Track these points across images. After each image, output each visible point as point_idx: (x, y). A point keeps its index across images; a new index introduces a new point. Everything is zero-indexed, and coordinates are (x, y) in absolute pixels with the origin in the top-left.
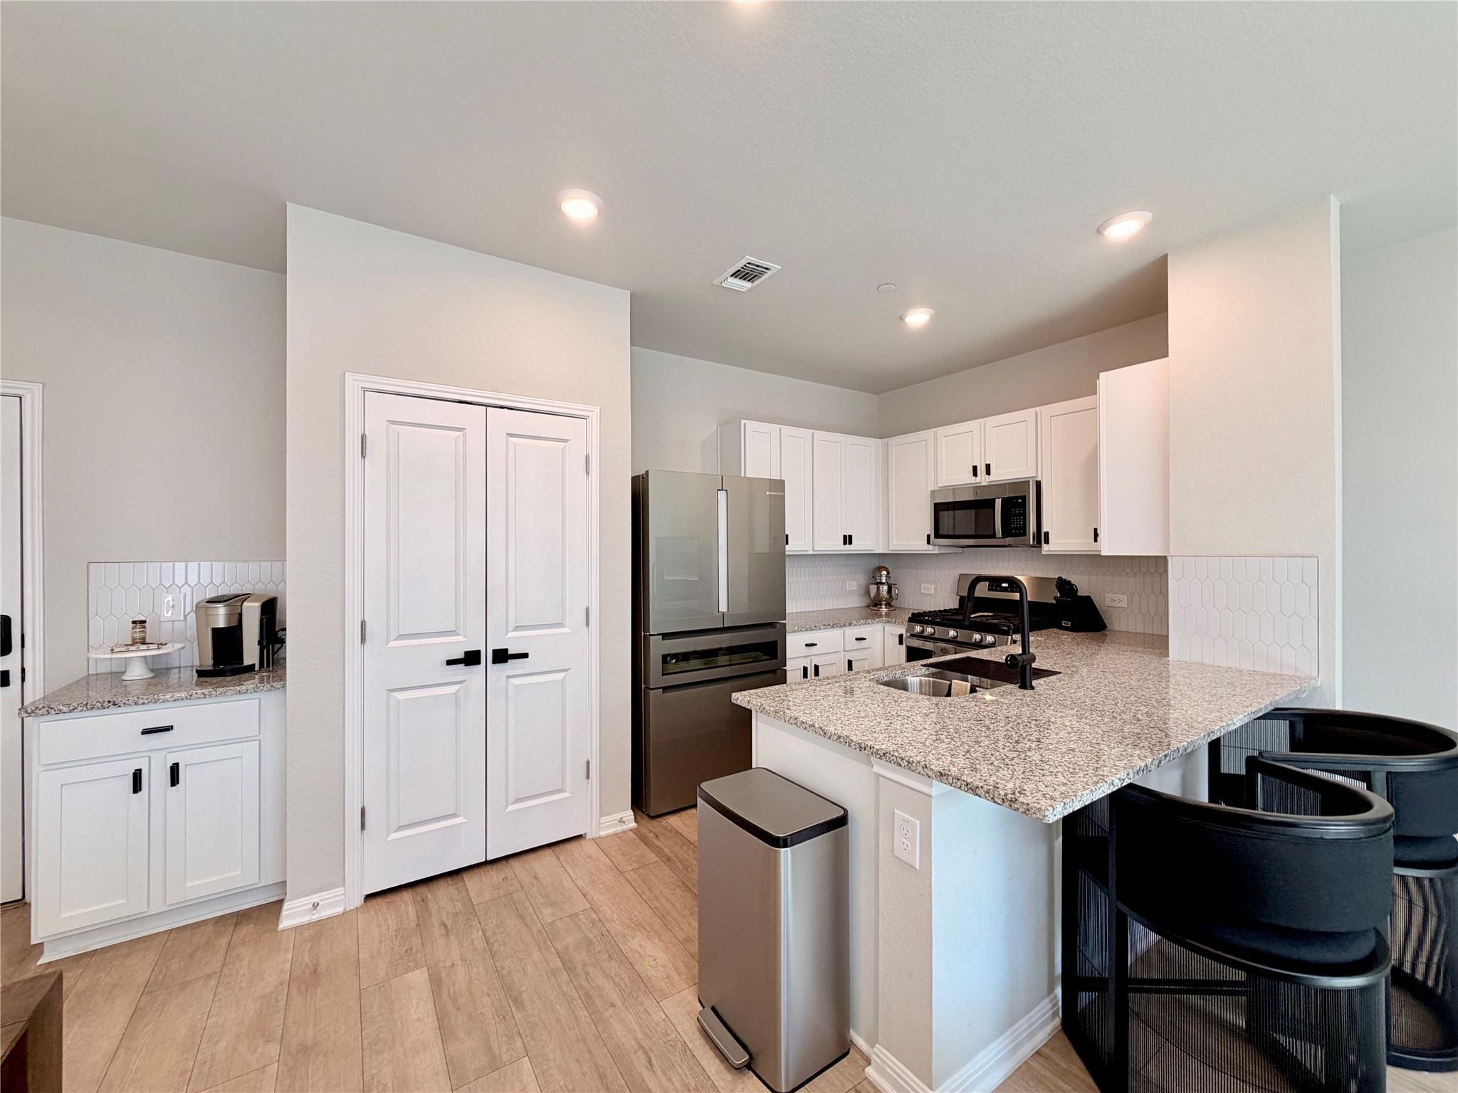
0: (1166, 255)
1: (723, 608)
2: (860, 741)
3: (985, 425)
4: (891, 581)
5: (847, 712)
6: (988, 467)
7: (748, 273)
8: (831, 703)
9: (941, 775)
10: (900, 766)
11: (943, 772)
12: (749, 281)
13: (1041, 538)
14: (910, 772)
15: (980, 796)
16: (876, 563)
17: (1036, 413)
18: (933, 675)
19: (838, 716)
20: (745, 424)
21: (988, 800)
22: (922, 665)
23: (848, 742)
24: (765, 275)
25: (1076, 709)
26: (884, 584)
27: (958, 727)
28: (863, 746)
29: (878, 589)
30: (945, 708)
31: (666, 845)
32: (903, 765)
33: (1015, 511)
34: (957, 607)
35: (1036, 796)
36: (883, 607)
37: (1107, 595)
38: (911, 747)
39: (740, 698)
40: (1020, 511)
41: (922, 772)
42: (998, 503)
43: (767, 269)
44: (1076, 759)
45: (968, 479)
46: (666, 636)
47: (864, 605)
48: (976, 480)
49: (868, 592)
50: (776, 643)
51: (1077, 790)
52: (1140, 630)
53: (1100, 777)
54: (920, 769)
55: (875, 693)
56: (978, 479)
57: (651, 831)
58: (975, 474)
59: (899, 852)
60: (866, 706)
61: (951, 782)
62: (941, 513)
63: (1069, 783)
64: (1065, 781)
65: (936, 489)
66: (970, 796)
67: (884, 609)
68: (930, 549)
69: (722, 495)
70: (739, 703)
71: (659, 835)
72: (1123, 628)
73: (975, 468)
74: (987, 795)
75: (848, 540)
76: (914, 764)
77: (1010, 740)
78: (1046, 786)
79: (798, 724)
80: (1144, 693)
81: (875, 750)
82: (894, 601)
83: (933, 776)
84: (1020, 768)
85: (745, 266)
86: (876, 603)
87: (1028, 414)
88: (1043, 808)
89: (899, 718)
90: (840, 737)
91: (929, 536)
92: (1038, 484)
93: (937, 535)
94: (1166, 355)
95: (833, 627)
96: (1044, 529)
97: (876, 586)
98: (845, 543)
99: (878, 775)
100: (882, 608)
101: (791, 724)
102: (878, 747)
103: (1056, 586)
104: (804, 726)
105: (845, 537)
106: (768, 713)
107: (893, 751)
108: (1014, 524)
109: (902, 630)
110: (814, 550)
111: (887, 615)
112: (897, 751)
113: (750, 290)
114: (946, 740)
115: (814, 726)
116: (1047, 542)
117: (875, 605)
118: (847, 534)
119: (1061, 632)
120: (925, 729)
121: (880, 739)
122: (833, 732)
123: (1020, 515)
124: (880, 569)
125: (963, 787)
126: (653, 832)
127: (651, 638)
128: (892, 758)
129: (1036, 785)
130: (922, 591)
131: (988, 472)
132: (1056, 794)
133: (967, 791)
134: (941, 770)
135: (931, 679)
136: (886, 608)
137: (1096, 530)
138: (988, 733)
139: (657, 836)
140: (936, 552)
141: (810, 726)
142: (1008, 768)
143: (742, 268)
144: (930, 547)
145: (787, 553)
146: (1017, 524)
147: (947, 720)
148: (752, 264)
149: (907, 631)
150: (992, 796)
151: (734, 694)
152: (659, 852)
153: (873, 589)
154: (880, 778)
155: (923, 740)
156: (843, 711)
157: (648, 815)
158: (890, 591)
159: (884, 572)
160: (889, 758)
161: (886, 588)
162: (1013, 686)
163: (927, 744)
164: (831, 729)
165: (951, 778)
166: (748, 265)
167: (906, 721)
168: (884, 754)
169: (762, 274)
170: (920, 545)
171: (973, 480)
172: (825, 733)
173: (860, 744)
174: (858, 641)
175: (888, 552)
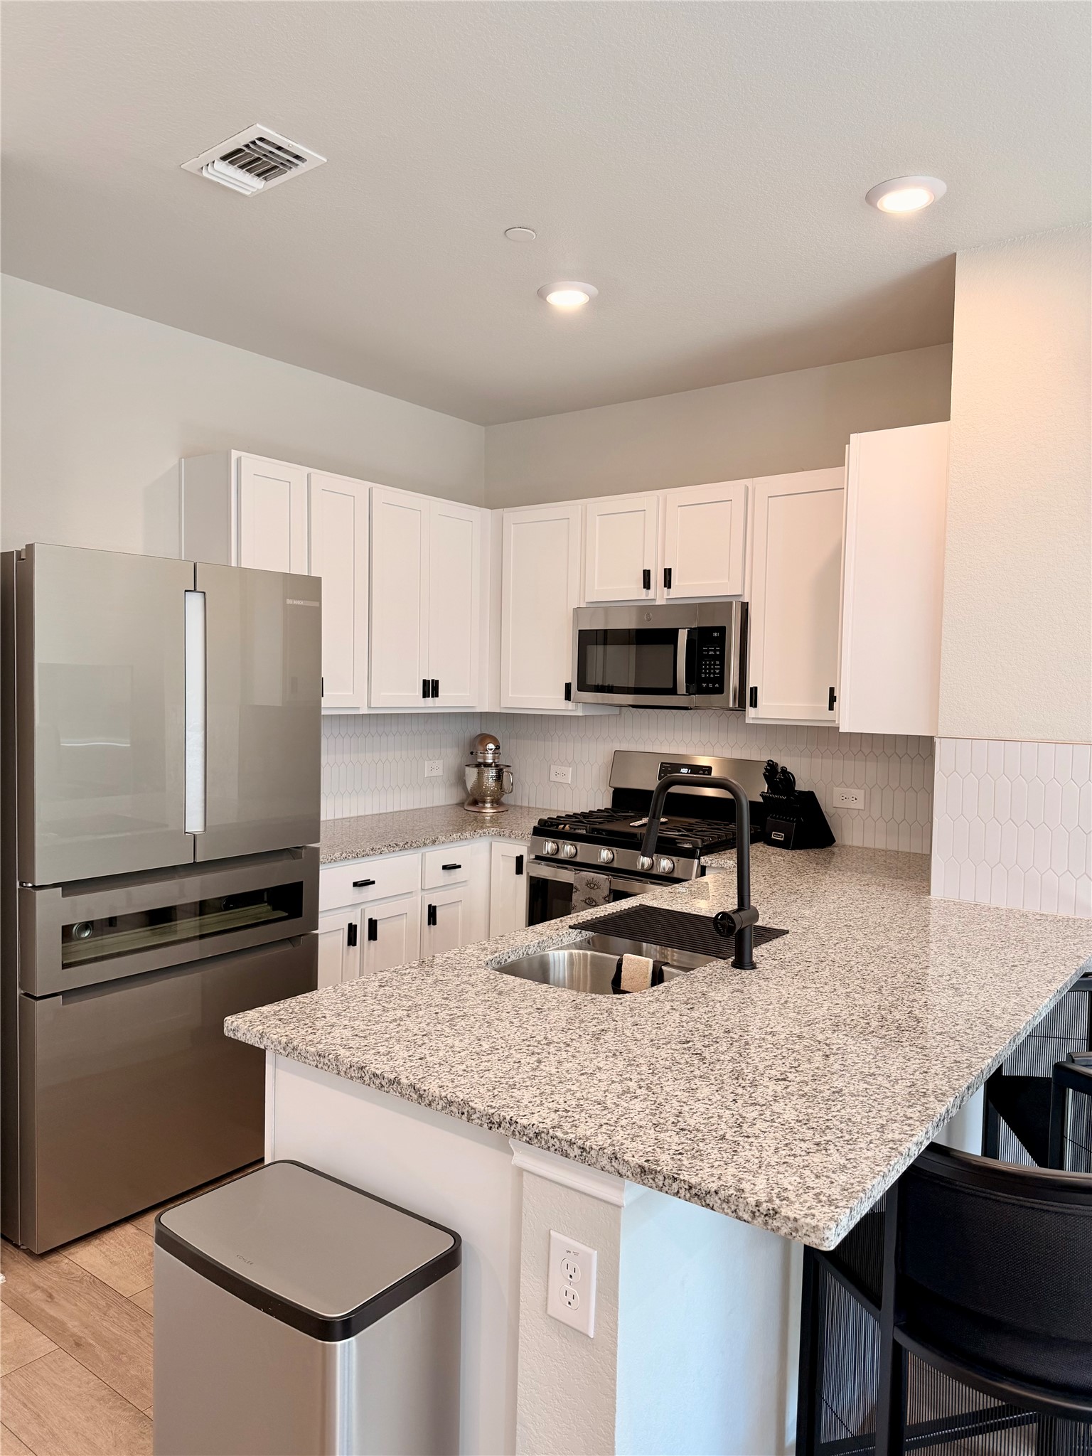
0: (953, 258)
1: (194, 824)
2: (492, 1111)
3: (665, 500)
4: (502, 762)
5: (457, 1043)
6: (668, 573)
7: (258, 159)
8: (423, 1025)
9: (644, 1173)
10: (567, 1156)
11: (646, 1165)
12: (259, 175)
13: (747, 697)
14: (585, 1166)
15: (712, 1209)
16: (475, 729)
17: (747, 488)
18: (589, 944)
19: (441, 1054)
20: (239, 460)
21: (727, 1214)
22: (571, 927)
23: (465, 1112)
24: (294, 169)
25: (826, 1006)
26: (489, 765)
27: (653, 1060)
28: (496, 1119)
29: (480, 775)
30: (624, 1020)
31: (70, 1314)
32: (572, 1155)
33: (708, 651)
34: (610, 806)
35: (805, 1201)
36: (488, 805)
37: (836, 789)
38: (583, 1114)
39: (244, 1028)
40: (715, 651)
41: (608, 1167)
42: (683, 637)
43: (297, 157)
44: (848, 1110)
45: (634, 591)
46: (70, 888)
47: (455, 802)
48: (647, 595)
49: (461, 780)
50: (299, 886)
51: (864, 1177)
52: (880, 845)
53: (891, 1145)
54: (605, 1161)
55: (500, 993)
56: (651, 593)
57: (37, 1287)
58: (647, 585)
59: (558, 1308)
60: (490, 1024)
61: (661, 1184)
62: (589, 647)
63: (849, 1166)
64: (843, 1161)
65: (583, 605)
66: (695, 1208)
67: (489, 810)
68: (569, 708)
69: (194, 602)
70: (240, 1036)
71: (54, 1294)
72: (857, 842)
73: (647, 574)
74: (725, 1206)
75: (431, 689)
76: (592, 1152)
77: (741, 1081)
78: (817, 1177)
79: (366, 1078)
80: (913, 966)
81: (519, 1128)
82: (505, 796)
83: (629, 1173)
84: (769, 1142)
85: (254, 143)
86: (475, 800)
87: (733, 489)
88: (821, 1225)
89: (552, 1050)
90: (450, 1103)
91: (568, 686)
92: (745, 608)
93: (583, 687)
94: (949, 419)
95: (404, 848)
96: (751, 683)
97: (475, 770)
98: (425, 695)
99: (521, 1171)
100: (484, 808)
101: (352, 1078)
102: (524, 1122)
103: (764, 775)
104: (377, 1082)
105: (425, 683)
106: (302, 1057)
107: (553, 1127)
108: (706, 673)
109: (522, 849)
110: (369, 707)
111: (495, 821)
112: (560, 1126)
113: (260, 195)
114: (639, 1092)
115: (399, 1083)
116: (754, 704)
117: (475, 803)
118: (430, 679)
119: (771, 849)
120: (600, 1069)
121: (525, 1102)
122: (437, 1094)
123: (715, 658)
124: (483, 738)
125: (682, 1192)
126: (43, 1290)
127: (38, 893)
128: (552, 1142)
129: (800, 1177)
130: (553, 778)
131: (668, 584)
132: (835, 1192)
133: (689, 1200)
134: (642, 1161)
135: (589, 953)
136: (492, 807)
137: (832, 690)
138: (704, 1068)
139: (51, 1296)
140: (580, 713)
141: (391, 1082)
142: (751, 1144)
143: (247, 146)
144: (570, 705)
145: (323, 712)
146: (710, 673)
147: (632, 1046)
148: (268, 143)
149: (530, 850)
150: (733, 1208)
151: (229, 1020)
152: (56, 1330)
153: (472, 774)
154: (525, 1173)
155: (600, 1096)
156: (450, 1041)
157: (30, 1253)
158: (499, 777)
159: (491, 746)
160: (546, 1142)
161: (492, 772)
162: (722, 963)
163: (609, 1104)
164: (432, 1087)
165: (661, 1178)
166: (258, 142)
167: (564, 1055)
168: (537, 1135)
169: (287, 165)
170: (553, 701)
171: (642, 594)
172: (421, 1096)
173: (490, 1116)
174: (446, 871)
175: (498, 711)
